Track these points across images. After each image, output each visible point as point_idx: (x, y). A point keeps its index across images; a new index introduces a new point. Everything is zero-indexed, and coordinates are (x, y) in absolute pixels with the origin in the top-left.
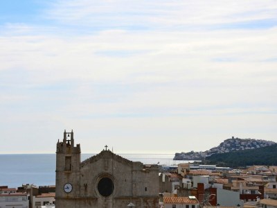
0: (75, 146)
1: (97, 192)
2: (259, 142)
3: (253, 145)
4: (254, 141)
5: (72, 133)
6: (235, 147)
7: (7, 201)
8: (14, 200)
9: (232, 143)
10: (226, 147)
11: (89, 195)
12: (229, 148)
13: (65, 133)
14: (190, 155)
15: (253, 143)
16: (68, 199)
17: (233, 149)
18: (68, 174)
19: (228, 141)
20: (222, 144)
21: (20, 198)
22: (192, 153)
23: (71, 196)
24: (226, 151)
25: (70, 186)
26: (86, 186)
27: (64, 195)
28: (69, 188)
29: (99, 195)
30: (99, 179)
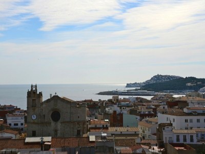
0: (38, 93)
1: (51, 119)
2: (172, 77)
3: (169, 79)
4: (169, 76)
5: (36, 86)
6: (159, 80)
7: (12, 119)
8: (16, 119)
9: (158, 77)
10: (154, 80)
11: (46, 121)
12: (156, 80)
13: (32, 86)
14: (135, 84)
15: (169, 77)
16: (34, 123)
17: (158, 81)
18: (34, 110)
19: (155, 77)
20: (152, 78)
21: (20, 118)
22: (136, 83)
23: (36, 121)
24: (154, 82)
25: (35, 116)
26: (44, 116)
27: (32, 121)
28: (34, 117)
29: (52, 121)
30: (51, 112)
